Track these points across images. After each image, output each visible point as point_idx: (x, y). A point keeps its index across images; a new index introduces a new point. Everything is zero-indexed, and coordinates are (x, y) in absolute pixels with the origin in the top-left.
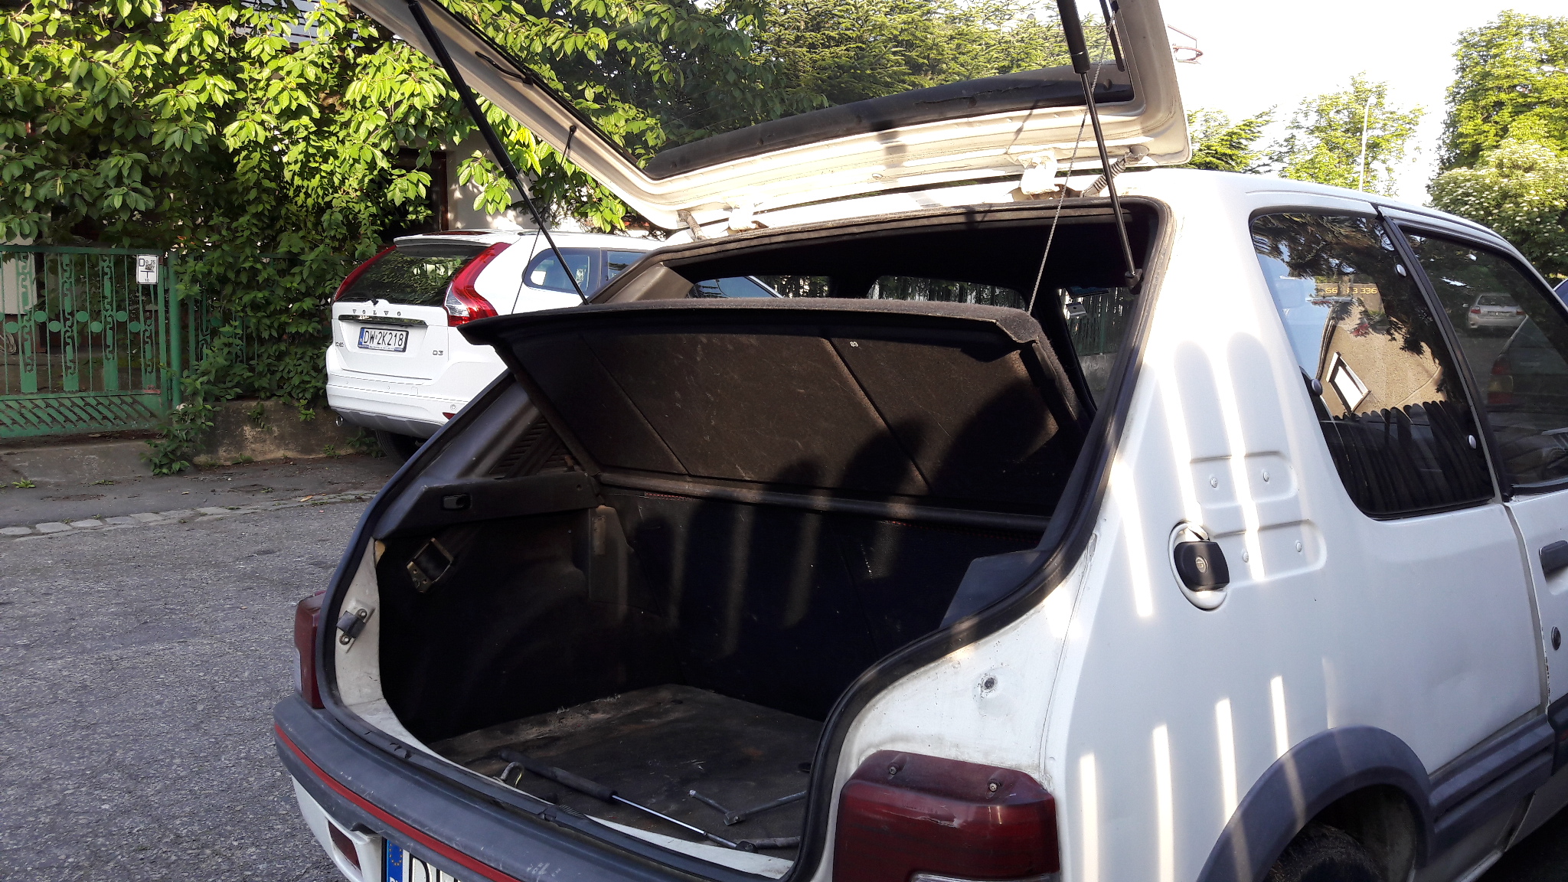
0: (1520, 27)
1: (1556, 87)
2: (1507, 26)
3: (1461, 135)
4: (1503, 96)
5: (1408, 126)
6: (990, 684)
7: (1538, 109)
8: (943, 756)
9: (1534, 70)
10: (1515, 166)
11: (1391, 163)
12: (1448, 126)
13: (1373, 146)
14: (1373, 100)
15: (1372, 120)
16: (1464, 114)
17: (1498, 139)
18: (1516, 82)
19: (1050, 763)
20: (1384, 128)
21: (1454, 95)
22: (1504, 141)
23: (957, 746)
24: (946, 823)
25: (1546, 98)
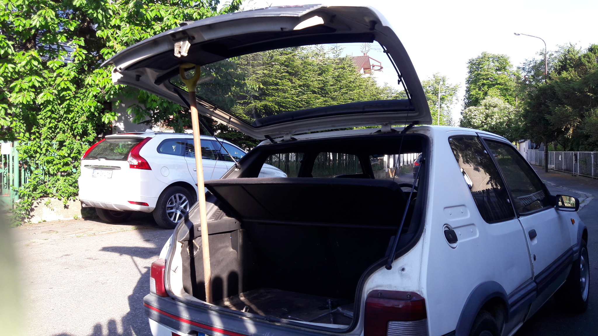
0: (489, 58)
1: (502, 78)
2: (485, 57)
3: (471, 95)
4: (485, 81)
5: (454, 92)
6: (403, 270)
7: (496, 86)
8: (392, 290)
9: (494, 72)
10: (490, 106)
11: (448, 105)
12: (467, 91)
13: (442, 99)
14: (441, 83)
15: (441, 89)
16: (472, 87)
17: (484, 96)
18: (489, 77)
19: (422, 289)
20: (445, 92)
21: (468, 81)
22: (486, 97)
23: (396, 287)
24: (398, 307)
25: (499, 82)
